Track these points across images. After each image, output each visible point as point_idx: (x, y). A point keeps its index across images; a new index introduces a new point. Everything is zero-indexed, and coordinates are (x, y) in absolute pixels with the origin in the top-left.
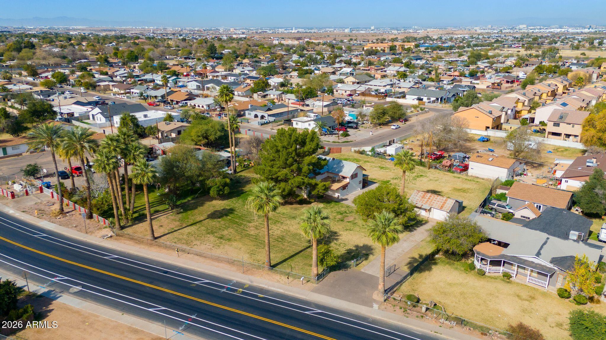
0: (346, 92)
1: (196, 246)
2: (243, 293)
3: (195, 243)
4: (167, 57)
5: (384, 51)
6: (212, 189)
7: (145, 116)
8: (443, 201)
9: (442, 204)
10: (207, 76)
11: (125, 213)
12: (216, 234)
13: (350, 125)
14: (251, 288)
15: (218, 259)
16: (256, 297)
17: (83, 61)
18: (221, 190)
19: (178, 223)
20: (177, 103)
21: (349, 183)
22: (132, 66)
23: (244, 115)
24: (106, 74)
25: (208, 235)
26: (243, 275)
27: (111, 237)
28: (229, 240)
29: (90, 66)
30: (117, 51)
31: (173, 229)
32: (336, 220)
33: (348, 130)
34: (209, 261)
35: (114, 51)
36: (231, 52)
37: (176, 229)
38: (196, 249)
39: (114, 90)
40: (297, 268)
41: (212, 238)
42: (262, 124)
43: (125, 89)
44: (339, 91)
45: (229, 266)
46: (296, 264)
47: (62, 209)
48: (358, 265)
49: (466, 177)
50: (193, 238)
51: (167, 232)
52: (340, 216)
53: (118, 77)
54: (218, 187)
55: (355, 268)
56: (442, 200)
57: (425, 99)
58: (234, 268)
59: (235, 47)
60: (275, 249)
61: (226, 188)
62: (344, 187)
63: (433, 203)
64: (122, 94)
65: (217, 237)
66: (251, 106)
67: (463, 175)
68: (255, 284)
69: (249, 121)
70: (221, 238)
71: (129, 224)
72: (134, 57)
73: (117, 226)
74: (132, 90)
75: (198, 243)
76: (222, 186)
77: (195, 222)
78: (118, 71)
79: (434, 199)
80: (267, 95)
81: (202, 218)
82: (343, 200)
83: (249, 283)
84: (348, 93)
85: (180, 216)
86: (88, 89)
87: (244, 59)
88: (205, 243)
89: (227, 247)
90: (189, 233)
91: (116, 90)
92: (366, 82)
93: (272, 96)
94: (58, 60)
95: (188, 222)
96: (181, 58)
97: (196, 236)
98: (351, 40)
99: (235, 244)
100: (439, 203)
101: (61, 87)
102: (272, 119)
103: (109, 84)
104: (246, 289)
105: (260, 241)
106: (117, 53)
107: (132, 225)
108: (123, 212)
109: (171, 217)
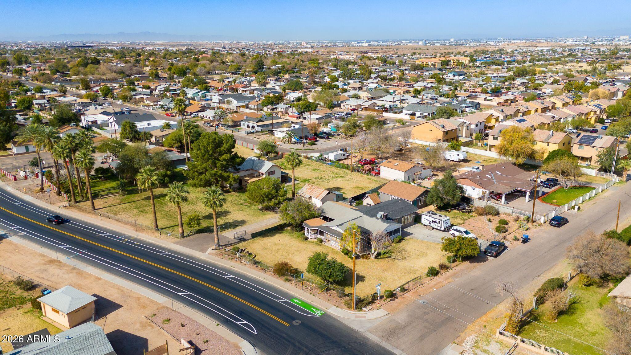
0: (351, 106)
1: (119, 215)
2: (127, 242)
3: (121, 214)
4: (216, 72)
5: (435, 66)
7: (149, 124)
8: (321, 192)
9: (319, 194)
10: (237, 91)
11: (81, 191)
12: (140, 209)
13: (323, 136)
14: (135, 240)
15: (127, 223)
16: (134, 244)
17: (137, 76)
18: (161, 180)
19: (120, 201)
20: (191, 113)
22: (177, 81)
23: (239, 125)
24: (149, 88)
25: (134, 209)
26: (136, 233)
27: (65, 207)
28: (146, 213)
29: (139, 81)
30: (171, 67)
31: (113, 204)
32: (238, 204)
33: (318, 139)
34: (120, 223)
35: (169, 66)
36: (280, 67)
37: (115, 205)
38: (118, 217)
39: (146, 103)
41: (135, 211)
42: (248, 133)
43: (154, 102)
44: (346, 106)
45: (130, 227)
47: (42, 188)
49: (376, 179)
50: (122, 211)
51: (107, 206)
52: (242, 202)
53: (157, 91)
57: (418, 114)
58: (133, 228)
59: (286, 62)
61: (166, 178)
63: (314, 193)
64: (151, 106)
65: (139, 211)
66: (246, 117)
68: (139, 237)
69: (239, 130)
70: (142, 211)
71: (83, 200)
73: (73, 200)
74: (159, 103)
75: (123, 213)
77: (132, 201)
78: (160, 85)
79: (316, 191)
80: (276, 108)
81: (139, 199)
83: (136, 236)
84: (353, 107)
85: (125, 197)
86: (125, 101)
87: (286, 74)
88: (128, 214)
89: (140, 216)
90: (122, 207)
91: (147, 102)
92: (381, 97)
93: (280, 109)
94: (114, 75)
95: (127, 200)
96: (229, 73)
97: (125, 209)
98: (415, 53)
101: (105, 99)
102: (259, 129)
103: (144, 97)
104: (131, 240)
107: (86, 201)
108: (79, 190)
109: (118, 197)
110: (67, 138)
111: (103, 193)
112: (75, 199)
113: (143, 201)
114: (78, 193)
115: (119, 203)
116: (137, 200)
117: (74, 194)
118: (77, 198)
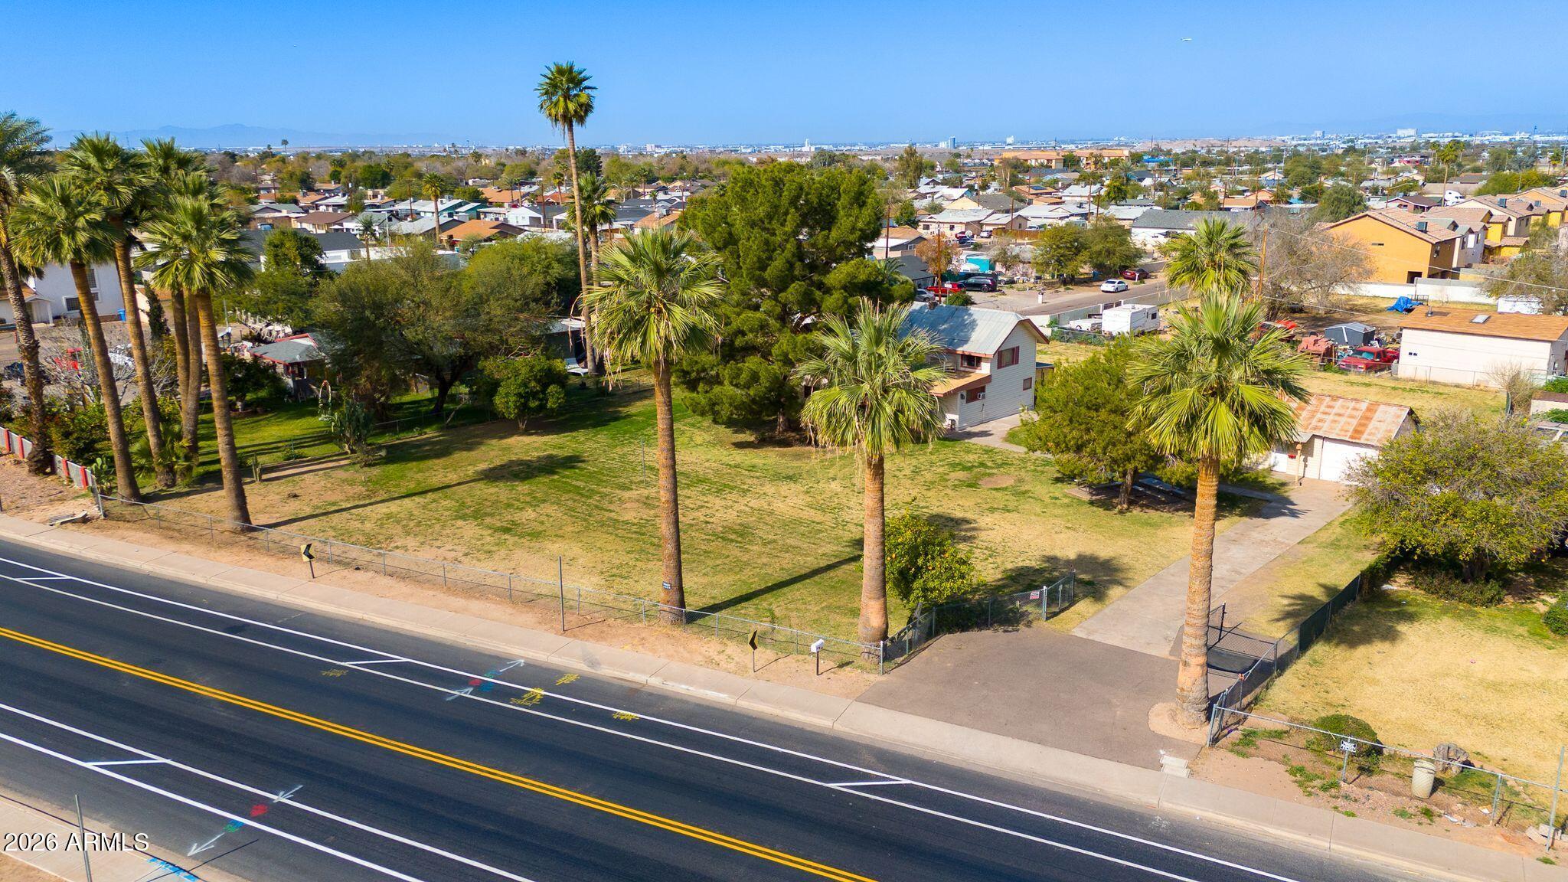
0: (952, 228)
1: (398, 552)
2: (546, 704)
3: (399, 544)
4: (470, 182)
5: (1049, 166)
6: (502, 390)
7: (353, 254)
8: (1359, 414)
9: (1354, 422)
11: (161, 444)
12: (488, 520)
13: (971, 280)
14: (586, 686)
15: (470, 591)
16: (606, 718)
18: (534, 395)
19: (357, 490)
21: (988, 379)
22: (370, 192)
25: (460, 523)
26: (564, 640)
27: (84, 520)
28: (536, 535)
30: (339, 169)
31: (334, 504)
32: (949, 483)
33: (969, 291)
34: (431, 593)
35: (331, 169)
37: (344, 505)
38: (397, 559)
40: (794, 621)
41: (470, 530)
43: (329, 224)
44: (933, 228)
45: (510, 610)
46: (792, 606)
48: (1055, 614)
49: (1392, 384)
50: (398, 530)
51: (308, 511)
52: (961, 475)
54: (525, 384)
55: (1044, 624)
56: (1354, 409)
58: (529, 617)
60: (710, 562)
61: (552, 388)
62: (974, 392)
63: (1321, 420)
65: (490, 528)
67: (1382, 378)
68: (607, 672)
70: (506, 530)
71: (175, 490)
72: (379, 177)
73: (123, 489)
74: (346, 226)
75: (411, 542)
76: (538, 381)
77: (423, 487)
79: (1323, 408)
82: (971, 435)
83: (583, 667)
85: (376, 471)
88: (438, 543)
89: (520, 555)
90: (389, 516)
91: (303, 227)
95: (398, 486)
97: (412, 524)
99: (555, 547)
100: (1343, 420)
104: (566, 689)
105: (656, 541)
106: (340, 173)
107: (188, 494)
108: (152, 441)
109: (341, 474)
110: (93, 161)
111: (264, 460)
112: (133, 484)
113: (480, 485)
114: (146, 453)
115: (360, 497)
116: (447, 481)
117: (127, 456)
118: (140, 479)
